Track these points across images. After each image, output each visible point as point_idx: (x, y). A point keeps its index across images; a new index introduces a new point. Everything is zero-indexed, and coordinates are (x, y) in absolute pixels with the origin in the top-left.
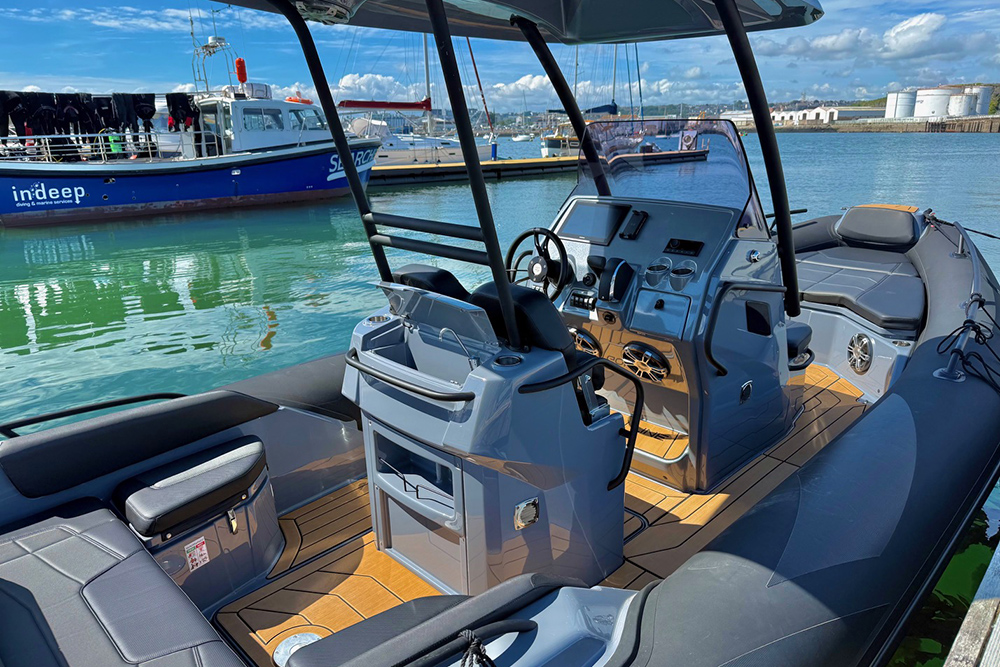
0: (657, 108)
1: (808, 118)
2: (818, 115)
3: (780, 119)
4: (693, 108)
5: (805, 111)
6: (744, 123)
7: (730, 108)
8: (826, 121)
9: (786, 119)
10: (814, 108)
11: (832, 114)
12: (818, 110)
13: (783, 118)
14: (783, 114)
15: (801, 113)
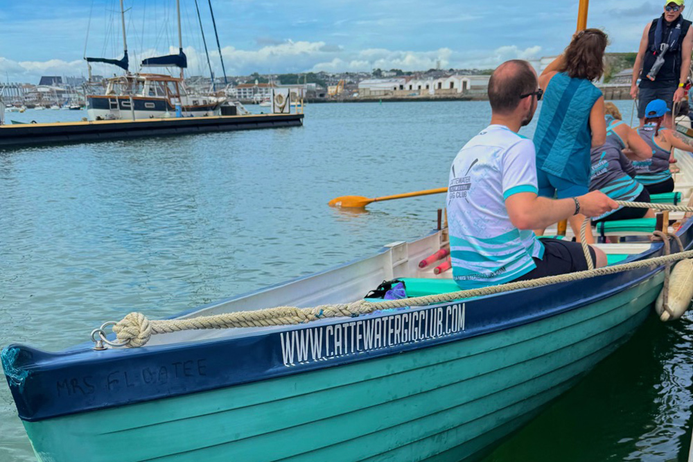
0: (296, 76)
1: (443, 87)
2: (452, 84)
3: (417, 88)
4: (333, 76)
5: (440, 80)
6: (383, 93)
7: (368, 77)
8: (460, 90)
9: (422, 88)
10: (448, 77)
11: (465, 83)
12: (452, 79)
13: (420, 87)
14: (420, 83)
15: (436, 82)
